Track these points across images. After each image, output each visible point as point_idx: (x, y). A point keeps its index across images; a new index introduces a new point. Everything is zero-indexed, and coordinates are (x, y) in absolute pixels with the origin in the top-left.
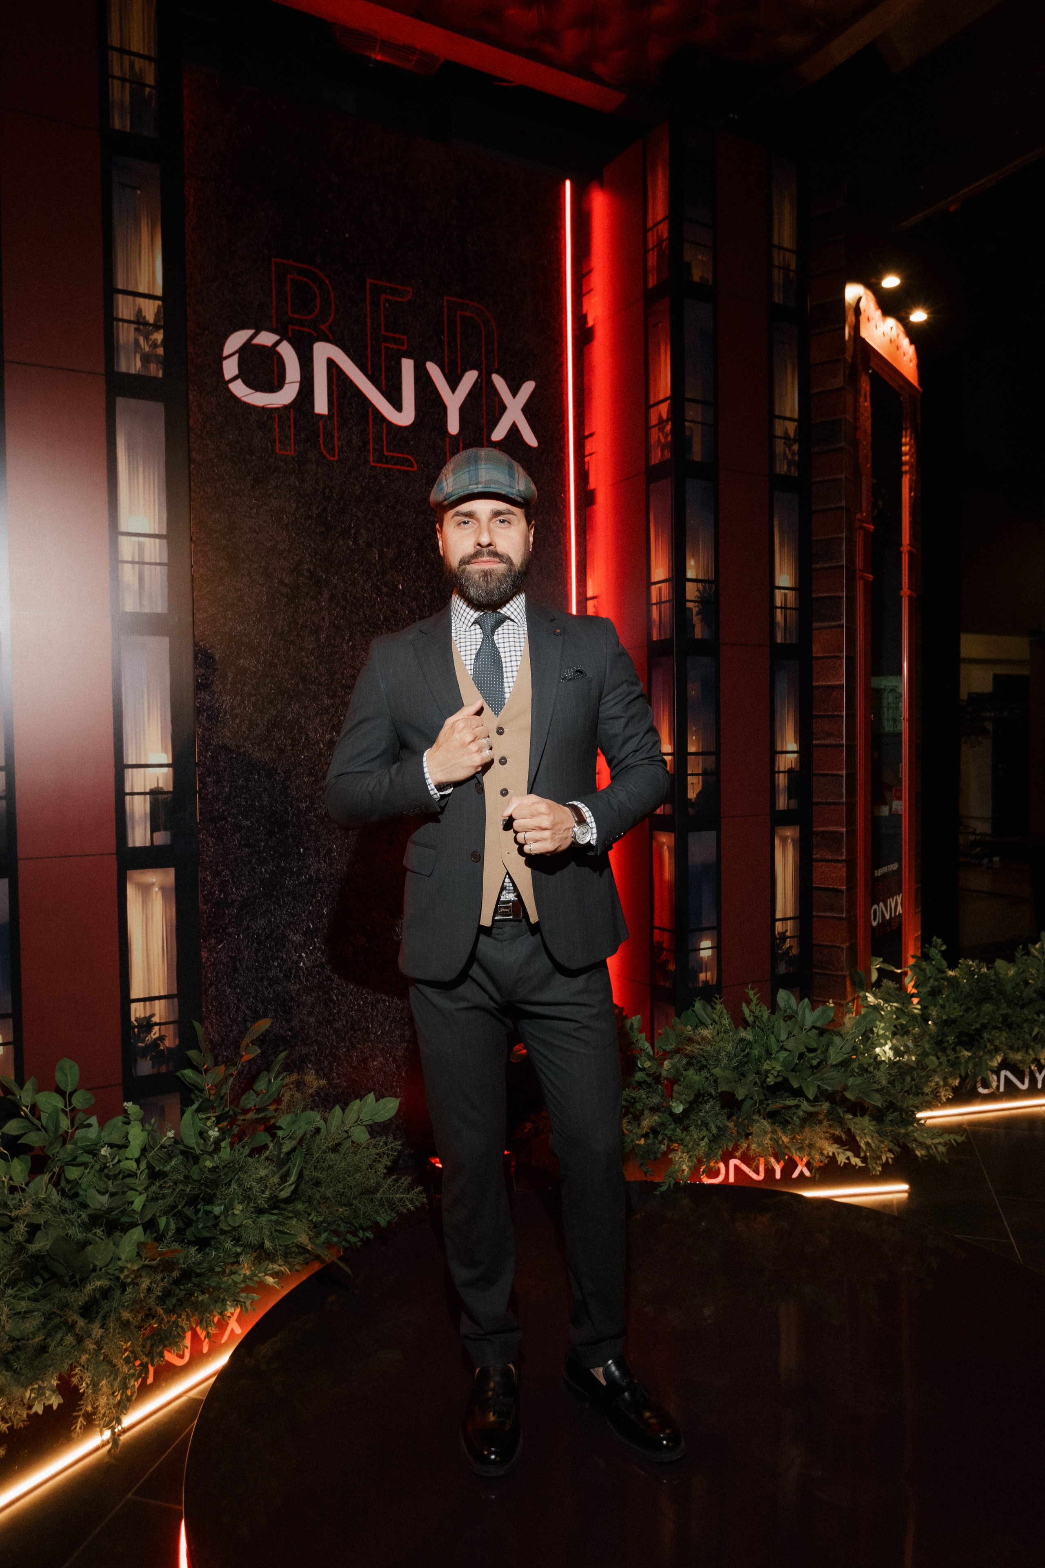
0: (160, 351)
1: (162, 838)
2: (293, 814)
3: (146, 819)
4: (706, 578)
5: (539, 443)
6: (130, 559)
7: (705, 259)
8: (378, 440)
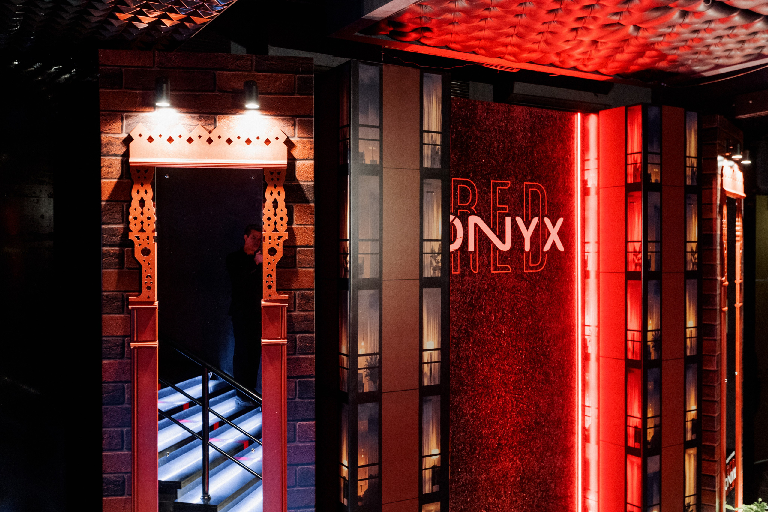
0: (440, 264)
1: (436, 488)
2: (456, 452)
3: (430, 480)
4: (656, 329)
5: (565, 249)
6: (427, 362)
7: (657, 170)
8: (495, 259)
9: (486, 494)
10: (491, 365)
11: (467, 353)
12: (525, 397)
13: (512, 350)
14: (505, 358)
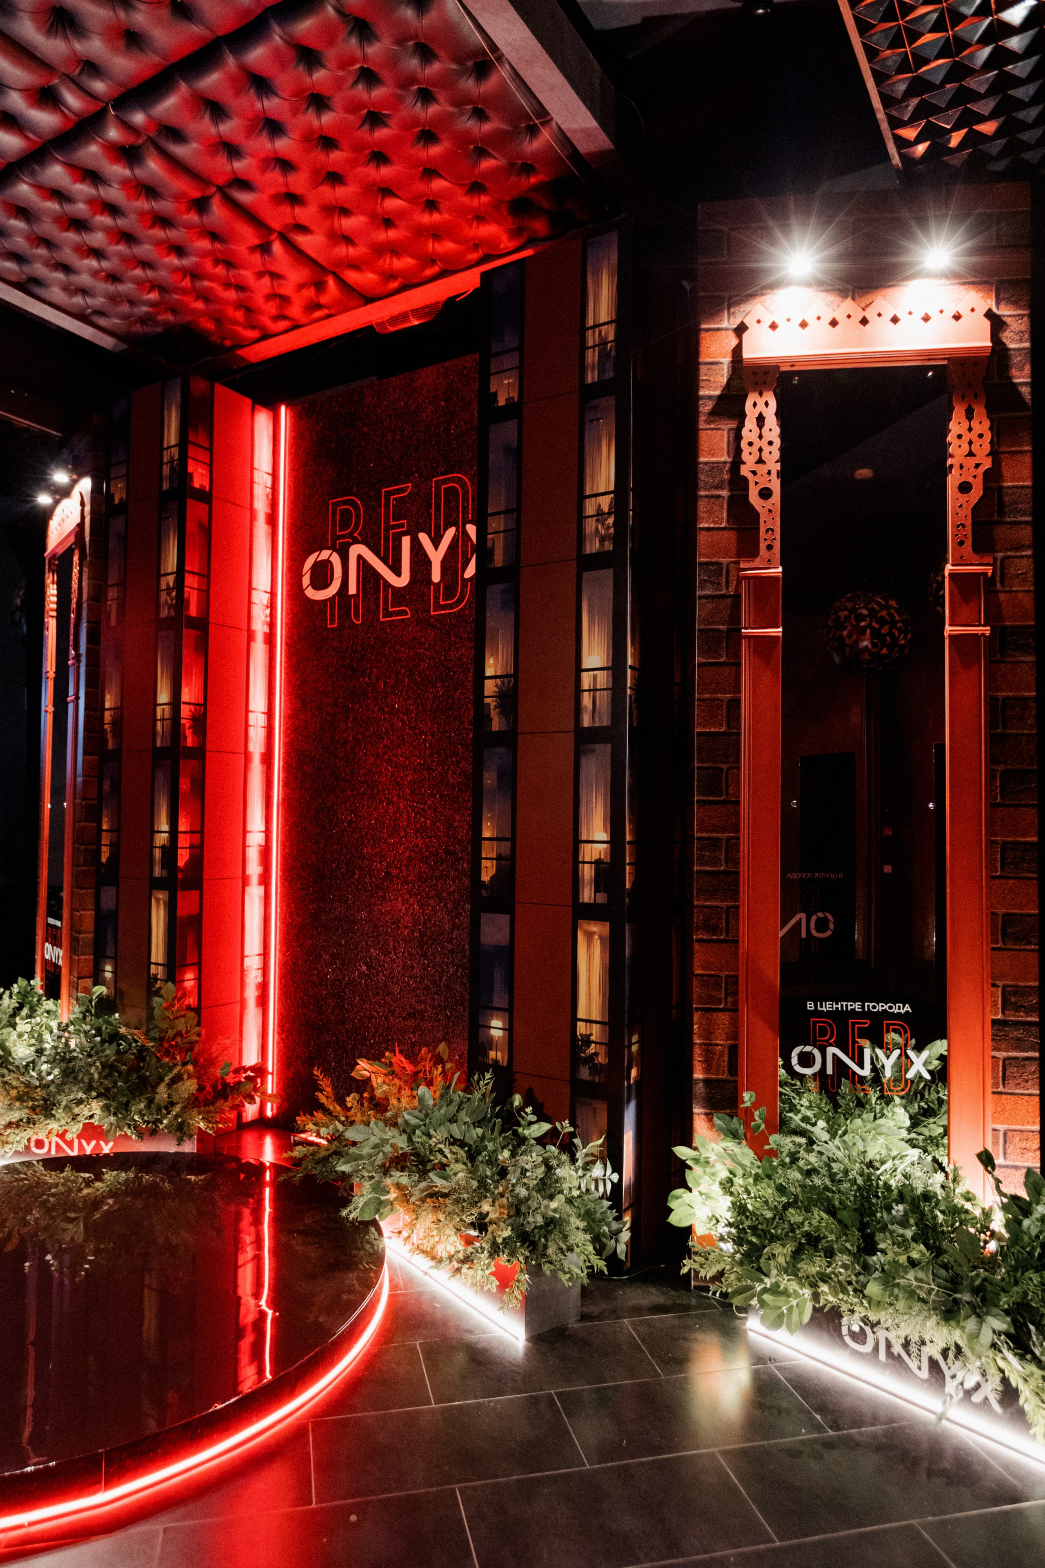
7: (511, 381)
8: (386, 602)
9: (367, 942)
10: (378, 755)
11: (345, 735)
12: (429, 808)
13: (408, 733)
14: (399, 746)
